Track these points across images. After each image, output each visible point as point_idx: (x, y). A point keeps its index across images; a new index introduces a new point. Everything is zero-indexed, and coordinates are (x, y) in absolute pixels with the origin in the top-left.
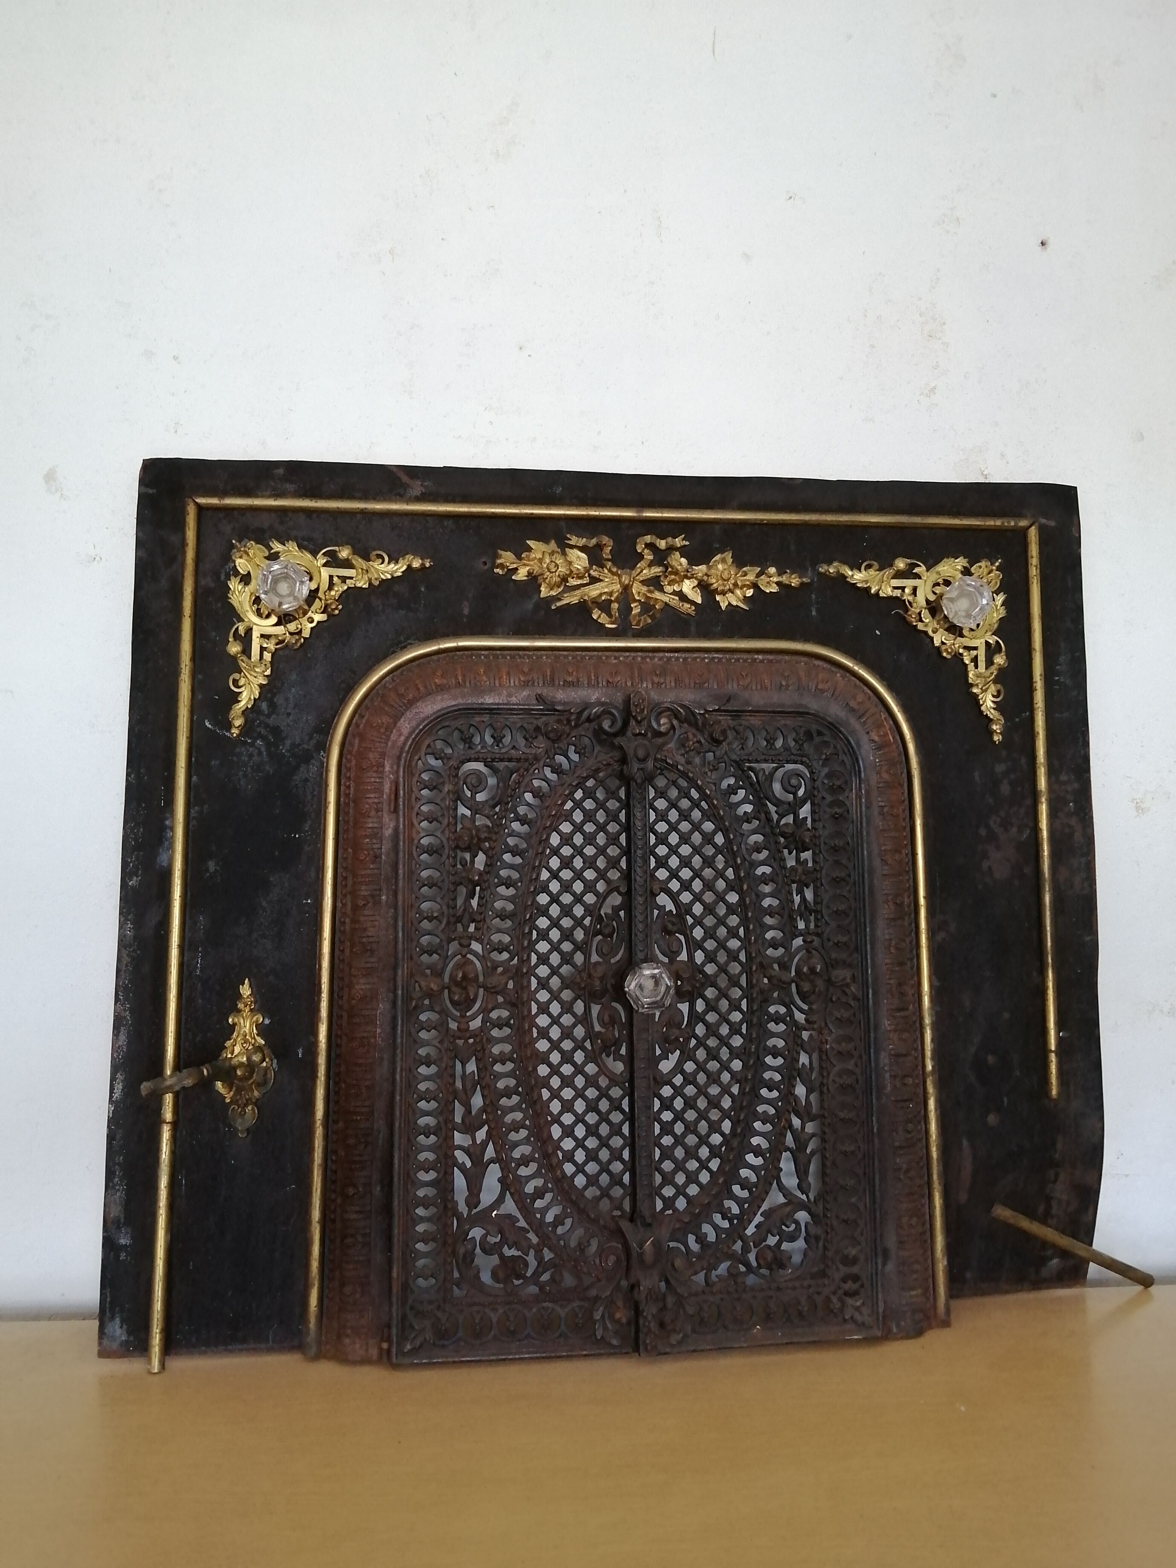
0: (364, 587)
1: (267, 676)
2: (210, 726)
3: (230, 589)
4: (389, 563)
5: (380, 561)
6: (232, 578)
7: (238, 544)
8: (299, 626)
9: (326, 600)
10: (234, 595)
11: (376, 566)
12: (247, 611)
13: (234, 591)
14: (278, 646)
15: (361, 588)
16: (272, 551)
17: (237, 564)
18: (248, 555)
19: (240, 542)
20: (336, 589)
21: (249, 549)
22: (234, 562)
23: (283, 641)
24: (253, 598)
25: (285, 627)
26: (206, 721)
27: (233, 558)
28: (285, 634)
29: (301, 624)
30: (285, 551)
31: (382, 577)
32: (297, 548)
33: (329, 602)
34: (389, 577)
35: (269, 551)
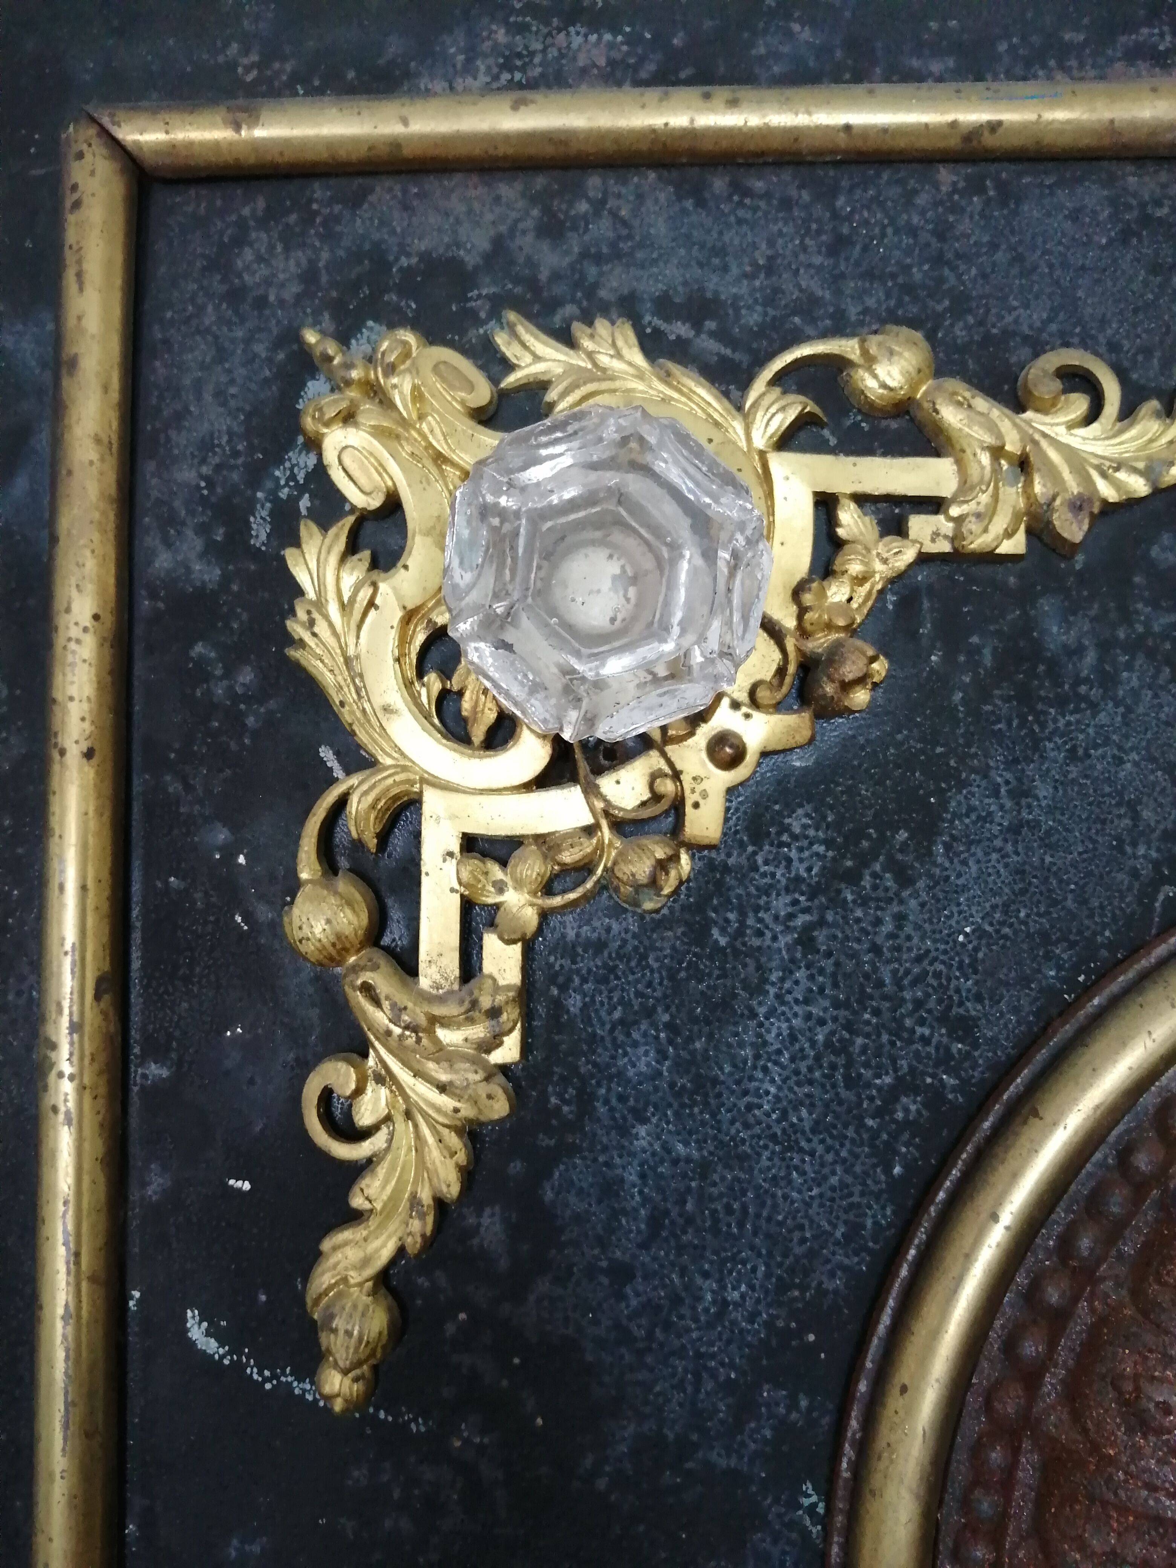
0: (1006, 547)
1: (504, 1069)
2: (211, 1346)
3: (299, 592)
4: (1127, 412)
5: (1080, 404)
6: (309, 533)
7: (331, 348)
8: (667, 787)
9: (803, 632)
10: (321, 628)
11: (1061, 434)
12: (387, 709)
13: (320, 604)
14: (557, 901)
15: (990, 558)
16: (511, 380)
17: (330, 456)
18: (385, 402)
19: (344, 339)
20: (855, 568)
21: (391, 369)
22: (314, 445)
23: (585, 868)
24: (420, 638)
25: (591, 791)
26: (192, 1316)
27: (309, 423)
28: (590, 831)
29: (676, 775)
30: (579, 377)
31: (1107, 492)
32: (639, 359)
33: (819, 643)
34: (1139, 486)
35: (495, 381)
